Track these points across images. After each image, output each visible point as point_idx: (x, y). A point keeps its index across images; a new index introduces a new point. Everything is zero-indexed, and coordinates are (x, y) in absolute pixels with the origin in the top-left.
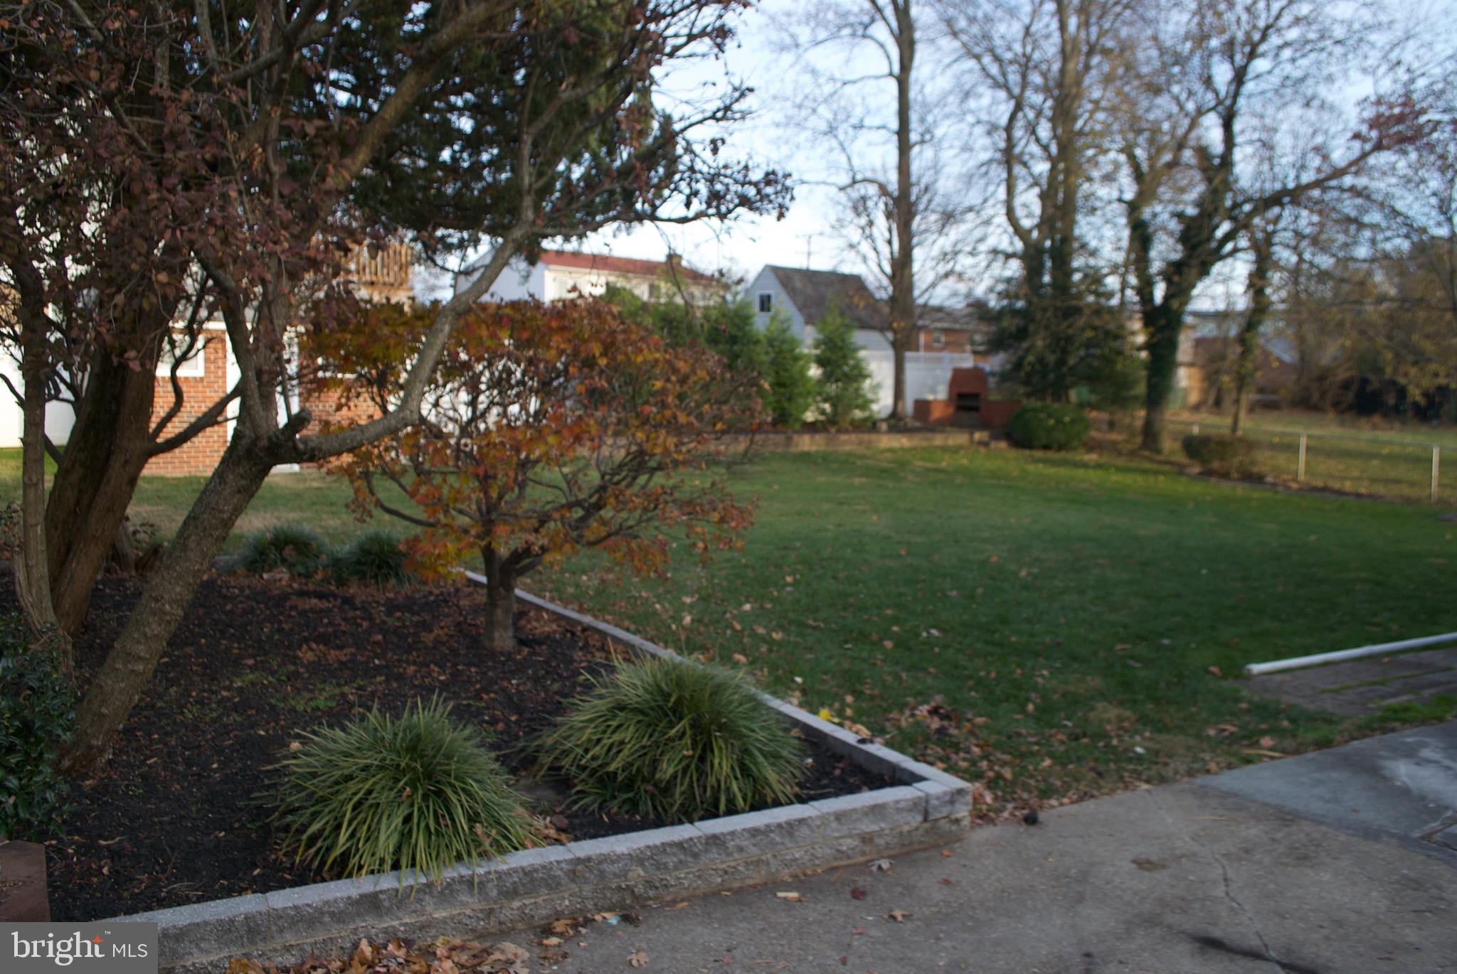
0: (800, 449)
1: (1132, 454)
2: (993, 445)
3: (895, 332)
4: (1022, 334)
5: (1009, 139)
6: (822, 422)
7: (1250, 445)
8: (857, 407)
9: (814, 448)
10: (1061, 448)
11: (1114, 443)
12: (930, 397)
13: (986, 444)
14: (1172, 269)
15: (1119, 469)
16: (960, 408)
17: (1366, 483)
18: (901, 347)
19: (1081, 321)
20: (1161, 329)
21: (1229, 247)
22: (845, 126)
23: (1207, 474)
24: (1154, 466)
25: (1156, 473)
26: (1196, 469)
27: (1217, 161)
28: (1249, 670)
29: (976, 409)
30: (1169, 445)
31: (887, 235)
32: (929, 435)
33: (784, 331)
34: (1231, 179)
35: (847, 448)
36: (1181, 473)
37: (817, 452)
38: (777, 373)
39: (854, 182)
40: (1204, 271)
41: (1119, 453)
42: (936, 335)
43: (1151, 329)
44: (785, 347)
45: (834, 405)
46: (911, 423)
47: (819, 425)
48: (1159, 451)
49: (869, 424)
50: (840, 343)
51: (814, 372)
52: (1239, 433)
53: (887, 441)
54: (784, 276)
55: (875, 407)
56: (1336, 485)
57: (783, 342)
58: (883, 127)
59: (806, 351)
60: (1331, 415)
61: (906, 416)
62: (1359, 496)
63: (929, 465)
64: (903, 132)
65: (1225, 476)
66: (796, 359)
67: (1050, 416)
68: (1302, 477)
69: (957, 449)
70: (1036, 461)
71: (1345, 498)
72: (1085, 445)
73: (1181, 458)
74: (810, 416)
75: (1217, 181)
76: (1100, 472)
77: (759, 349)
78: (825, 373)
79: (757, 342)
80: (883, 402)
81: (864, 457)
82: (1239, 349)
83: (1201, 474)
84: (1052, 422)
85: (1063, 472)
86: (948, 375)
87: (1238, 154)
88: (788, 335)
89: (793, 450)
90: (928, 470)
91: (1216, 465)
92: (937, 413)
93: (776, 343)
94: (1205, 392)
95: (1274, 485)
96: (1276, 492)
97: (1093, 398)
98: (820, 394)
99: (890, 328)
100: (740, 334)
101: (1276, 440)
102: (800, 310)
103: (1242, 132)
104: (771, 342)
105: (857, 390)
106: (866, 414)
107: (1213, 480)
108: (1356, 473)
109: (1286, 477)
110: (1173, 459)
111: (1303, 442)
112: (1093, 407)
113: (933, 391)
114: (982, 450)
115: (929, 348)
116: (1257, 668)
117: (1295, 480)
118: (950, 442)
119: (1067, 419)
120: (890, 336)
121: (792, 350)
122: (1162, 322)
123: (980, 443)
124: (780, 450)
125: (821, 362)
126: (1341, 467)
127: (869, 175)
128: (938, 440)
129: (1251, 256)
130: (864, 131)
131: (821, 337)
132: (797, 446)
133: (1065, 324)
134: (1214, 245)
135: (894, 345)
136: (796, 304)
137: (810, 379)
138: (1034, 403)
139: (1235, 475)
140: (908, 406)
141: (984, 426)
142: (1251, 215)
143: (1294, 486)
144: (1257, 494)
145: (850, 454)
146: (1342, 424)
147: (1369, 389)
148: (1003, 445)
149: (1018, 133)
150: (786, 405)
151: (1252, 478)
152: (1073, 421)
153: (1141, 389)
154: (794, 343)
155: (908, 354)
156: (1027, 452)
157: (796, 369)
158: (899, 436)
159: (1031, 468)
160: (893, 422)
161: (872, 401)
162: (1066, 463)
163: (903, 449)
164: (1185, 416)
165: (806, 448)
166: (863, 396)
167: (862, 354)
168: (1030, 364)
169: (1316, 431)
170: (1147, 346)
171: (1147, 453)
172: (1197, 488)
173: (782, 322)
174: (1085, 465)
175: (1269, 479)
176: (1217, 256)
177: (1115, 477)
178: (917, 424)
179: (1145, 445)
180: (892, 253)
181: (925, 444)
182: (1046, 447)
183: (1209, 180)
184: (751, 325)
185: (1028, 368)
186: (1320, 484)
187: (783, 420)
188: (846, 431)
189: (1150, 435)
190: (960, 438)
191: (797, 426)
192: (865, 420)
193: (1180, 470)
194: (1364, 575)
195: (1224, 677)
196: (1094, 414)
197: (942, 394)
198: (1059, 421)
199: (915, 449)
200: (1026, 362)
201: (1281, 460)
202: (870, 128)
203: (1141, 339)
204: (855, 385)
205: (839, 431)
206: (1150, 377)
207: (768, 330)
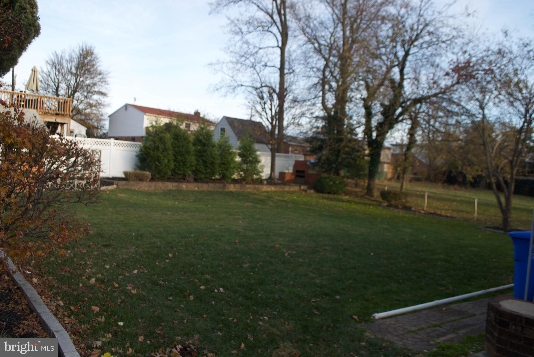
0: (229, 190)
1: (362, 197)
2: (308, 191)
3: (272, 145)
4: (320, 148)
5: (324, 74)
6: (240, 179)
7: (406, 195)
8: (254, 174)
9: (235, 190)
10: (335, 193)
11: (356, 192)
12: (287, 171)
13: (305, 191)
14: (379, 125)
15: (355, 203)
16: (297, 176)
17: (450, 212)
18: (274, 152)
19: (343, 144)
20: (374, 149)
21: (401, 118)
22: (259, 65)
23: (390, 206)
24: (370, 202)
25: (370, 205)
26: (386, 204)
27: (397, 85)
28: (374, 317)
29: (303, 177)
30: (376, 194)
31: (270, 107)
32: (283, 186)
33: (226, 142)
34: (403, 92)
35: (249, 190)
36: (380, 205)
37: (236, 191)
38: (222, 159)
39: (262, 87)
40: (391, 127)
41: (357, 196)
42: (295, 147)
43: (371, 148)
44: (226, 149)
45: (245, 173)
46: (276, 181)
47: (239, 181)
48: (372, 196)
49: (259, 181)
50: (248, 148)
51: (238, 159)
52: (403, 190)
53: (265, 188)
54: (231, 121)
55: (262, 174)
56: (439, 212)
57: (225, 147)
58: (274, 66)
59: (234, 151)
60: (440, 184)
61: (275, 178)
62: (447, 217)
63: (280, 198)
64: (282, 69)
65: (396, 207)
66: (231, 154)
67: (331, 181)
68: (425, 209)
69: (293, 192)
70: (323, 198)
71: (441, 218)
72: (344, 192)
73: (380, 199)
74: (235, 176)
75: (396, 92)
76: (348, 204)
77: (215, 149)
78: (242, 160)
79: (214, 146)
80: (266, 173)
81: (255, 194)
82: (404, 158)
83: (387, 206)
84: (331, 183)
85: (334, 203)
86: (293, 163)
87: (405, 83)
88: (227, 144)
89: (226, 190)
90: (279, 200)
91: (393, 202)
92: (288, 178)
93: (223, 147)
94: (394, 173)
95: (415, 211)
96: (415, 214)
97: (348, 174)
98: (240, 168)
99: (269, 144)
100: (207, 142)
101: (418, 193)
102: (236, 135)
103: (407, 74)
104: (220, 146)
105: (255, 167)
106: (258, 177)
107: (391, 209)
108: (447, 207)
109: (419, 208)
110: (377, 199)
111: (427, 194)
112: (348, 178)
113: (288, 169)
114: (304, 193)
115: (293, 152)
116: (378, 315)
117: (423, 210)
118: (292, 190)
119: (337, 182)
120: (270, 146)
121: (229, 150)
122: (375, 146)
123: (303, 190)
124: (220, 190)
125: (240, 155)
126: (442, 205)
127: (268, 84)
128: (287, 188)
129: (409, 122)
130: (267, 67)
131: (241, 145)
132: (228, 189)
133: (337, 145)
134: (395, 117)
135: (271, 150)
136: (234, 132)
137: (235, 162)
138: (325, 175)
139: (400, 207)
140: (277, 174)
141: (305, 184)
142: (410, 106)
143: (423, 212)
144: (408, 215)
145: (250, 193)
146: (444, 188)
147: (452, 175)
148: (312, 191)
149: (327, 73)
150: (225, 172)
151: (407, 208)
152: (340, 183)
153: (367, 172)
154: (230, 147)
155: (277, 154)
156: (321, 195)
157: (230, 158)
158: (270, 186)
159: (321, 201)
160: (269, 180)
161: (261, 172)
162: (336, 200)
163: (272, 192)
164: (386, 183)
165: (232, 190)
166: (257, 170)
167: (258, 153)
168: (323, 160)
169: (434, 190)
170: (369, 155)
171: (368, 197)
172: (384, 212)
173: (225, 139)
174: (343, 201)
175: (413, 209)
176: (397, 121)
177: (354, 206)
178: (279, 182)
179: (367, 194)
180: (272, 114)
181: (281, 190)
182: (329, 193)
183: (394, 91)
184: (212, 139)
185: (323, 162)
186: (433, 212)
187: (224, 178)
188: (250, 183)
189: (369, 190)
190: (296, 188)
191: (230, 180)
192: (257, 179)
193: (380, 204)
194: (442, 257)
195: (360, 322)
196: (349, 180)
197: (291, 170)
198: (334, 183)
199: (276, 192)
200: (322, 159)
201: (419, 201)
202: (270, 66)
203: (367, 152)
204: (254, 165)
205: (247, 183)
206: (370, 167)
207: (219, 141)
